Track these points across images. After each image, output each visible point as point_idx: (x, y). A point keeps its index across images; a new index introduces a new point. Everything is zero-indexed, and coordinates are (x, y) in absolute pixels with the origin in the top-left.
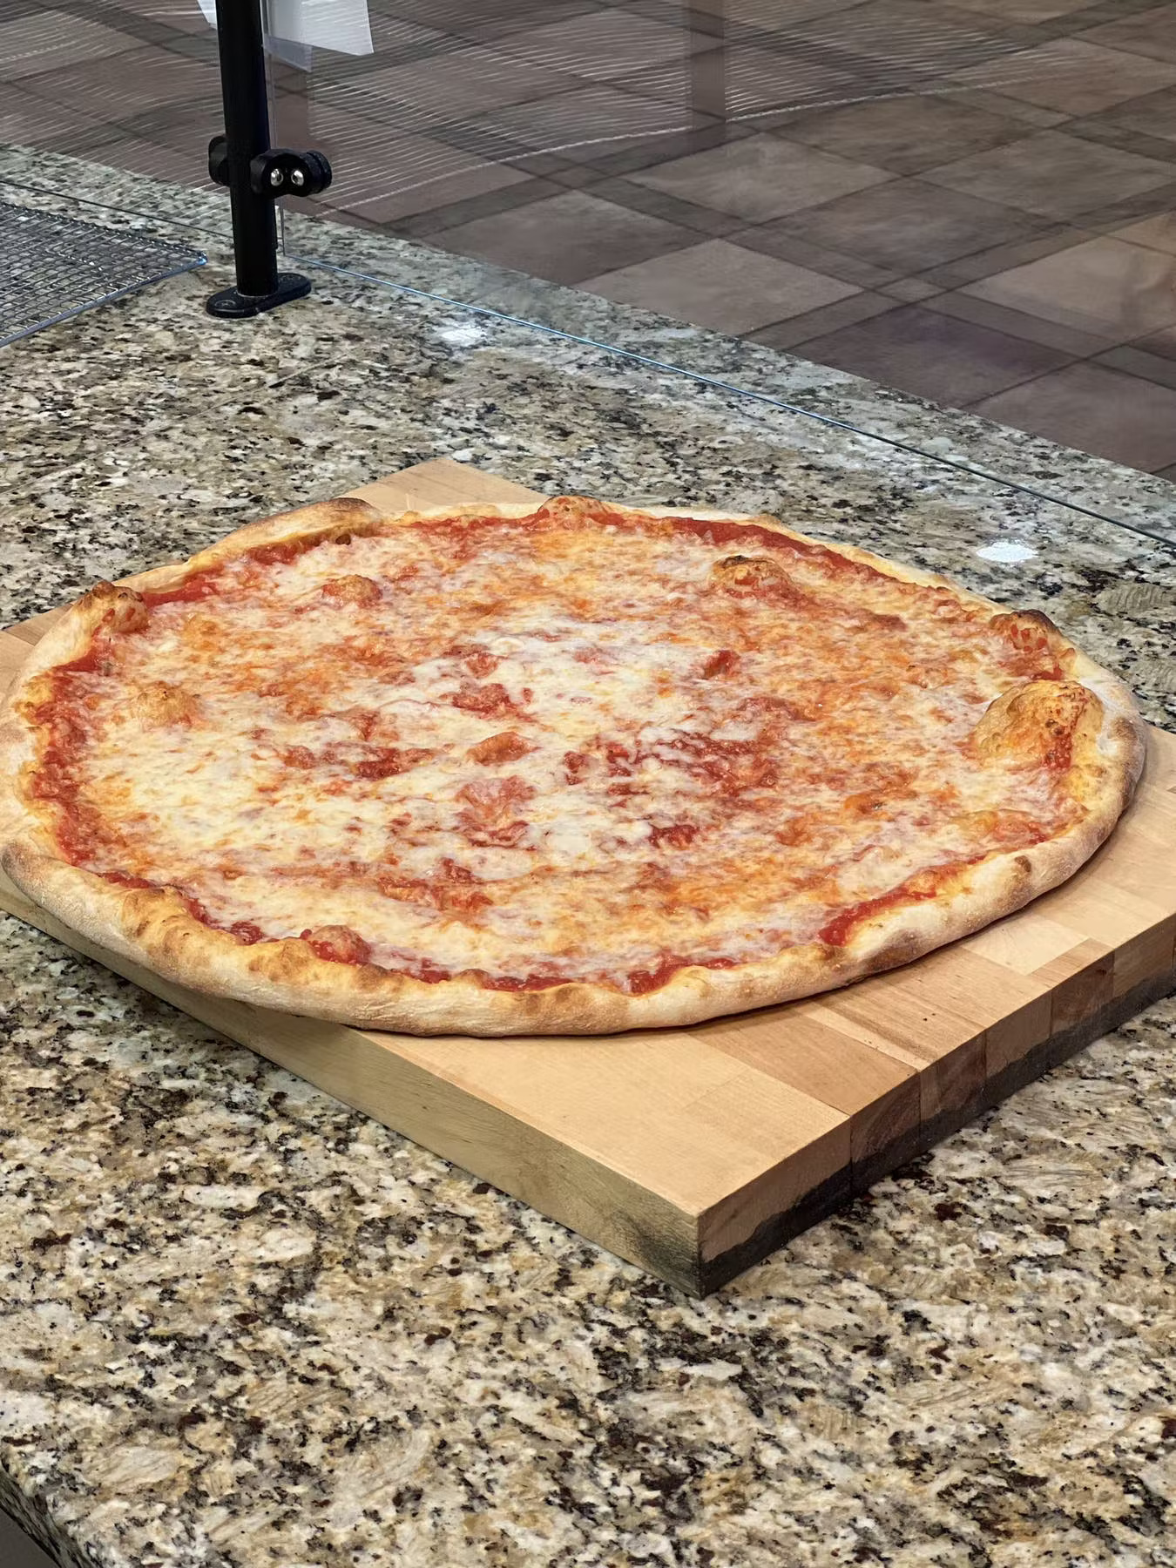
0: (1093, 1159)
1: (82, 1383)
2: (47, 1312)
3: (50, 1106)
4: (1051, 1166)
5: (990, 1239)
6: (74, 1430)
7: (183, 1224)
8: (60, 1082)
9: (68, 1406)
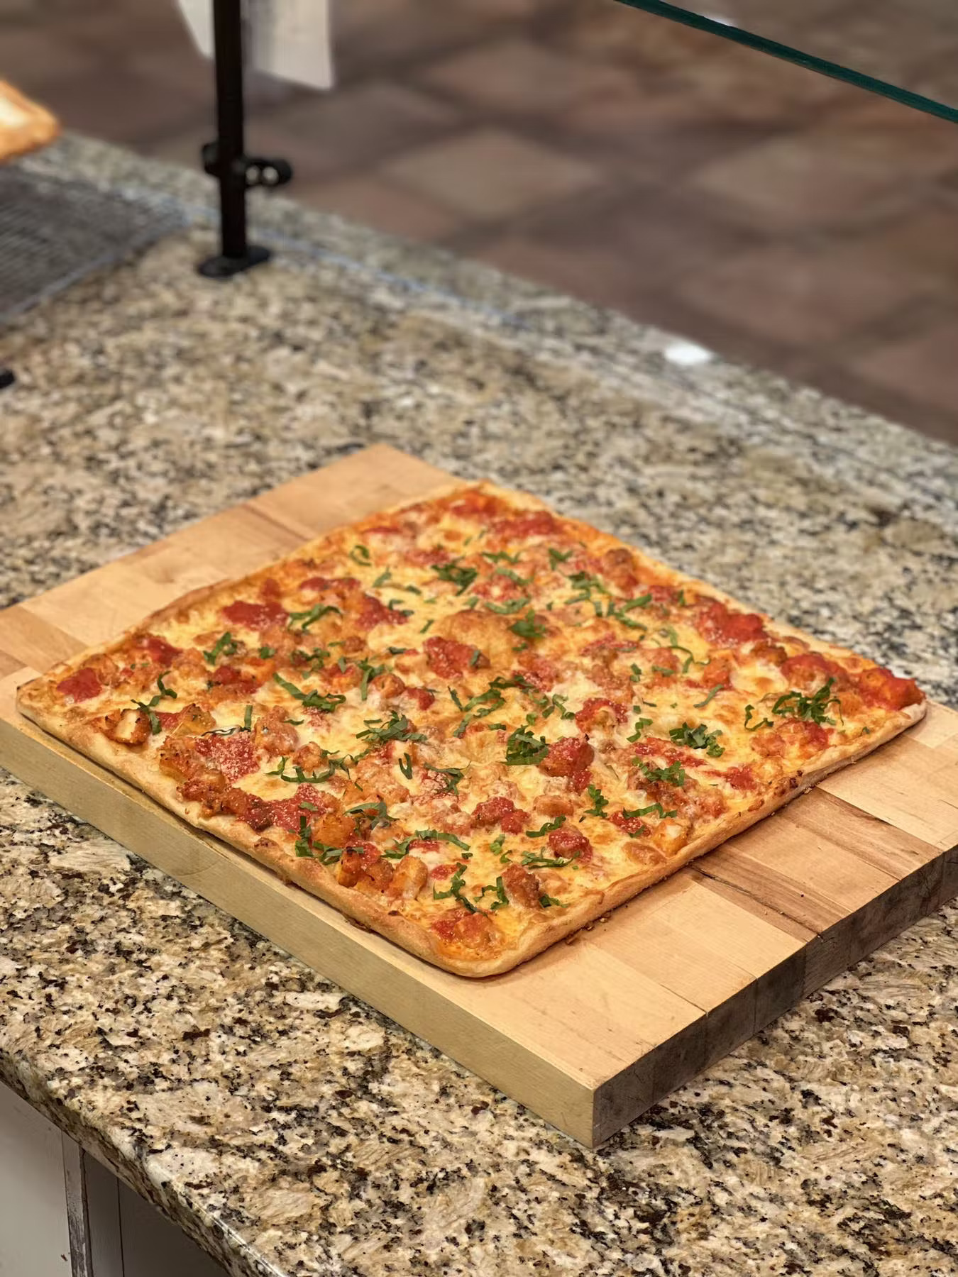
0: (921, 977)
1: (235, 1142)
2: (203, 1088)
3: (179, 930)
4: (893, 981)
5: (856, 1036)
6: (235, 1177)
7: (288, 1021)
8: (184, 912)
9: (228, 1160)
